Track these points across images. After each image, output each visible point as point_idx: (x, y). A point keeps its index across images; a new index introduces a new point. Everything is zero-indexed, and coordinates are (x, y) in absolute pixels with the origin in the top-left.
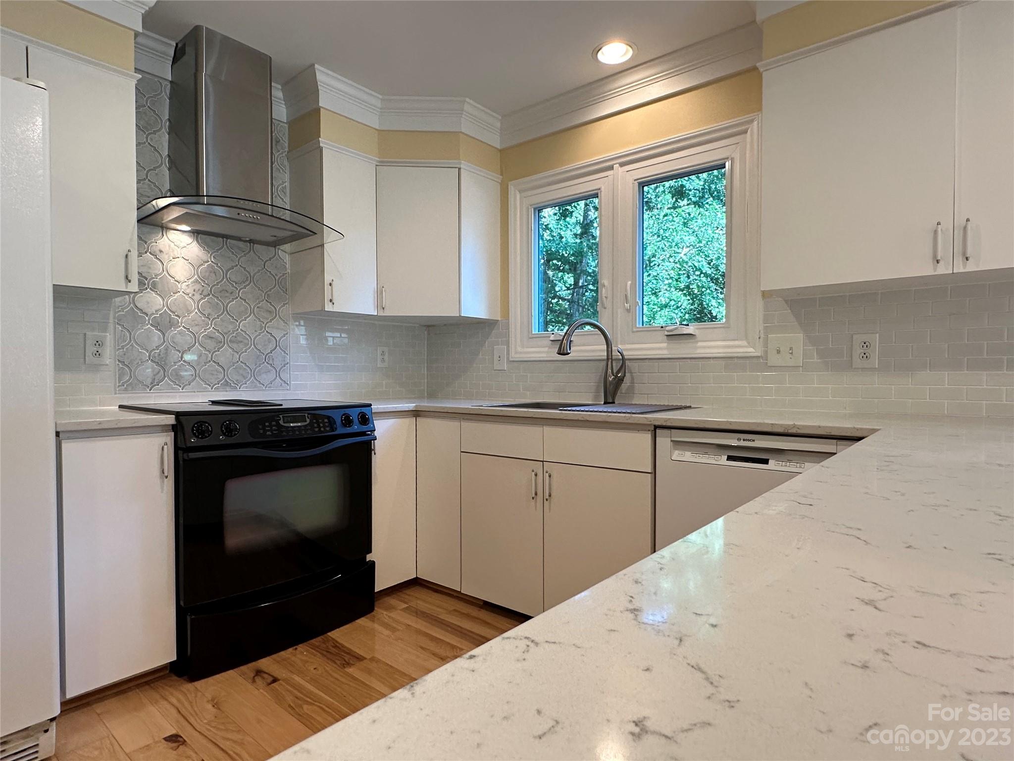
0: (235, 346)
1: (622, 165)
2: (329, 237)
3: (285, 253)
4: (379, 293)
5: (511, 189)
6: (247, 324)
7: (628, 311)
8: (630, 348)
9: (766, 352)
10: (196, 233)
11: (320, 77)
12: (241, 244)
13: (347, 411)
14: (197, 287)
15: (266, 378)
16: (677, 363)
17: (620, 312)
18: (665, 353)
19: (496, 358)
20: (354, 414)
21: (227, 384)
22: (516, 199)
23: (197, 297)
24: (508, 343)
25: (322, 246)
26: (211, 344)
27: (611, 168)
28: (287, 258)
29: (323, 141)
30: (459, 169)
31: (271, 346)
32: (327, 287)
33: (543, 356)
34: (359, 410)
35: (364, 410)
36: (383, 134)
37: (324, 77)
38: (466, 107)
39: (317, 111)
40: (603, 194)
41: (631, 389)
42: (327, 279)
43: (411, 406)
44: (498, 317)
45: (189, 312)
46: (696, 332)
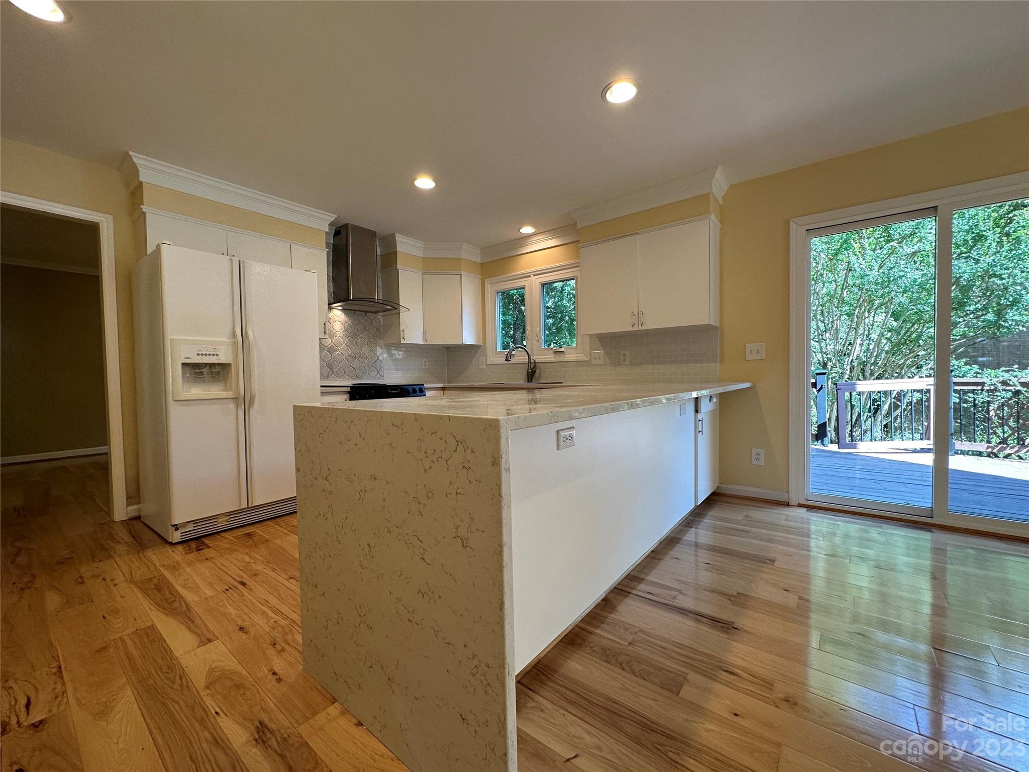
0: (360, 359)
1: (534, 275)
2: (402, 310)
3: (380, 316)
4: (425, 333)
5: (486, 283)
6: (365, 350)
7: (538, 341)
8: (537, 358)
9: (591, 359)
10: (343, 310)
11: (397, 238)
12: (361, 313)
13: (414, 387)
14: (344, 333)
15: (373, 374)
16: (558, 364)
17: (535, 342)
18: (553, 360)
19: (480, 362)
20: (417, 388)
21: (357, 377)
22: (488, 287)
23: (344, 338)
24: (486, 356)
25: (399, 313)
26: (350, 359)
27: (530, 276)
28: (381, 318)
29: (399, 266)
30: (461, 275)
31: (375, 359)
32: (401, 332)
33: (500, 362)
34: (419, 386)
35: (421, 386)
36: (425, 260)
37: (399, 238)
38: (464, 247)
39: (396, 252)
40: (527, 288)
41: (540, 376)
42: (402, 329)
43: (441, 385)
44: (481, 343)
45: (342, 345)
46: (566, 351)
